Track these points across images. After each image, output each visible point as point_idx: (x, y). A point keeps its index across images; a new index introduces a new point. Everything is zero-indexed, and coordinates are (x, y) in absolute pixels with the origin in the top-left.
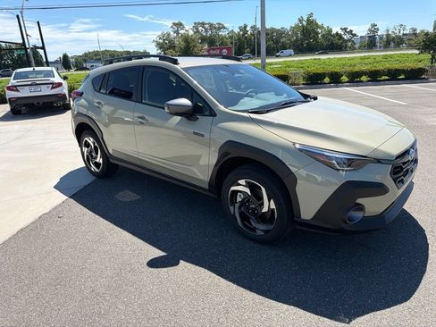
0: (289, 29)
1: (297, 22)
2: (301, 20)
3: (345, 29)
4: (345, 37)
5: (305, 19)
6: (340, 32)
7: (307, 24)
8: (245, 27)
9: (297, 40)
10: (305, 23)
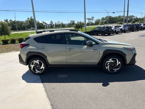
0: (25, 21)
1: (27, 19)
2: (28, 19)
3: (43, 22)
4: (44, 24)
5: (30, 18)
6: (42, 23)
7: (31, 20)
8: (7, 20)
9: (28, 25)
10: (30, 20)
